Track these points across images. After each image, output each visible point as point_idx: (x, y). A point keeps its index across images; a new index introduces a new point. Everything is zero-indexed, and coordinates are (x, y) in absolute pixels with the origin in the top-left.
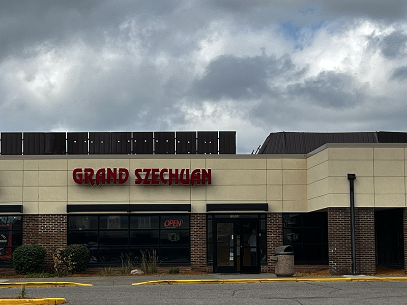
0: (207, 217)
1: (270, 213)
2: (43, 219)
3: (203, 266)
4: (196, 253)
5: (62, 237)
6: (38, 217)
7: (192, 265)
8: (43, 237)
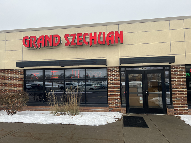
0: (120, 69)
1: (174, 66)
2: (8, 73)
3: (118, 108)
4: (112, 97)
5: (20, 84)
6: (5, 72)
7: (109, 106)
8: (8, 84)
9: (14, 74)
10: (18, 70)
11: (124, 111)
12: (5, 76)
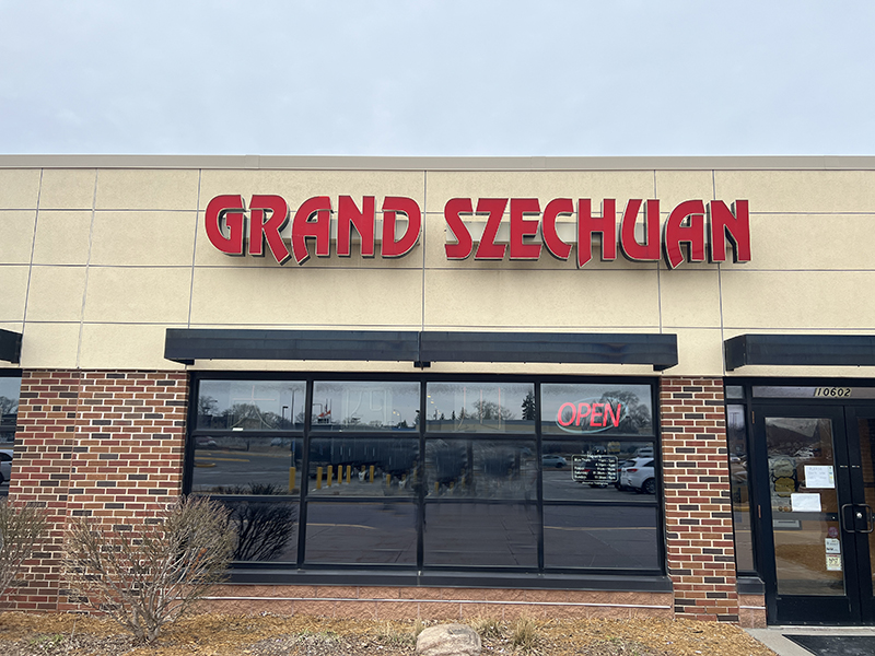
0: (726, 391)
2: (93, 389)
3: (724, 596)
4: (690, 536)
5: (163, 457)
6: (76, 382)
7: (677, 587)
8: (89, 457)
9: (131, 396)
10: (156, 377)
11: (752, 615)
12: (74, 409)
